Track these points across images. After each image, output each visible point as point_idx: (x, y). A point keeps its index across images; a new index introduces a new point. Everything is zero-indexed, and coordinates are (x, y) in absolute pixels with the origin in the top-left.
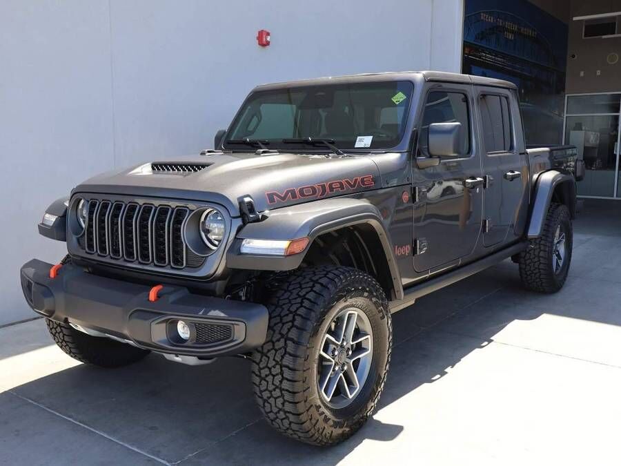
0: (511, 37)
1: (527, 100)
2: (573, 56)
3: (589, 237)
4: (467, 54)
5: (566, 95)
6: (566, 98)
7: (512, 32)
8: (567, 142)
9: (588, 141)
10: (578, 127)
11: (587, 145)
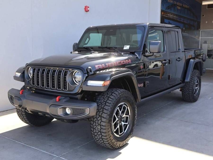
0: (179, 8)
1: (186, 32)
2: (203, 16)
3: (207, 83)
4: (162, 15)
5: (201, 30)
6: (201, 31)
7: (180, 6)
8: (201, 47)
9: (209, 48)
10: (205, 42)
11: (209, 49)
